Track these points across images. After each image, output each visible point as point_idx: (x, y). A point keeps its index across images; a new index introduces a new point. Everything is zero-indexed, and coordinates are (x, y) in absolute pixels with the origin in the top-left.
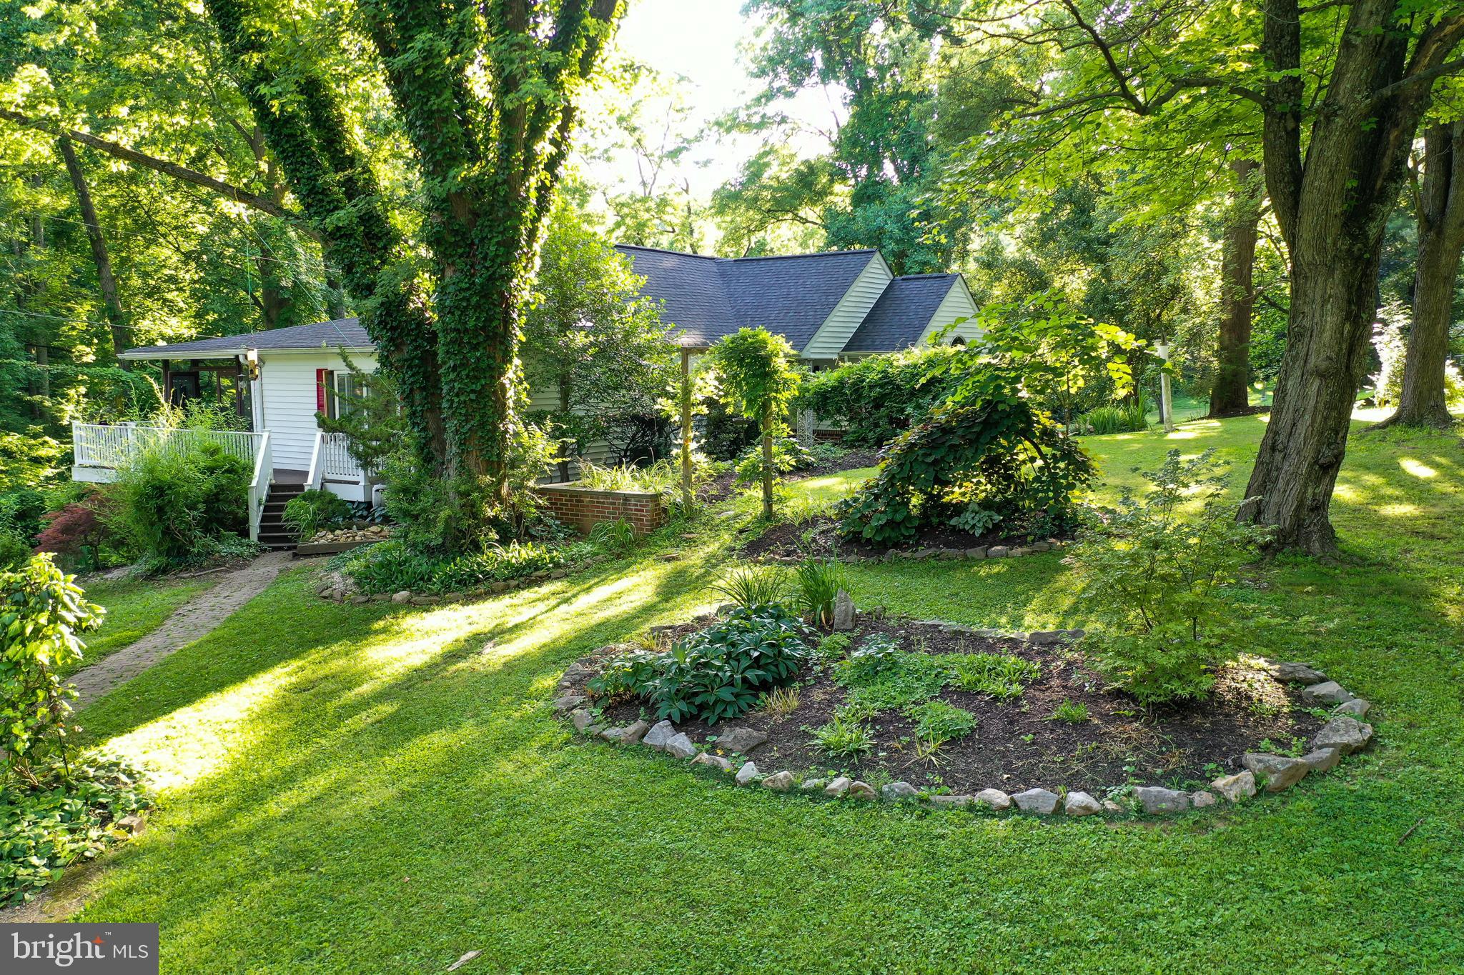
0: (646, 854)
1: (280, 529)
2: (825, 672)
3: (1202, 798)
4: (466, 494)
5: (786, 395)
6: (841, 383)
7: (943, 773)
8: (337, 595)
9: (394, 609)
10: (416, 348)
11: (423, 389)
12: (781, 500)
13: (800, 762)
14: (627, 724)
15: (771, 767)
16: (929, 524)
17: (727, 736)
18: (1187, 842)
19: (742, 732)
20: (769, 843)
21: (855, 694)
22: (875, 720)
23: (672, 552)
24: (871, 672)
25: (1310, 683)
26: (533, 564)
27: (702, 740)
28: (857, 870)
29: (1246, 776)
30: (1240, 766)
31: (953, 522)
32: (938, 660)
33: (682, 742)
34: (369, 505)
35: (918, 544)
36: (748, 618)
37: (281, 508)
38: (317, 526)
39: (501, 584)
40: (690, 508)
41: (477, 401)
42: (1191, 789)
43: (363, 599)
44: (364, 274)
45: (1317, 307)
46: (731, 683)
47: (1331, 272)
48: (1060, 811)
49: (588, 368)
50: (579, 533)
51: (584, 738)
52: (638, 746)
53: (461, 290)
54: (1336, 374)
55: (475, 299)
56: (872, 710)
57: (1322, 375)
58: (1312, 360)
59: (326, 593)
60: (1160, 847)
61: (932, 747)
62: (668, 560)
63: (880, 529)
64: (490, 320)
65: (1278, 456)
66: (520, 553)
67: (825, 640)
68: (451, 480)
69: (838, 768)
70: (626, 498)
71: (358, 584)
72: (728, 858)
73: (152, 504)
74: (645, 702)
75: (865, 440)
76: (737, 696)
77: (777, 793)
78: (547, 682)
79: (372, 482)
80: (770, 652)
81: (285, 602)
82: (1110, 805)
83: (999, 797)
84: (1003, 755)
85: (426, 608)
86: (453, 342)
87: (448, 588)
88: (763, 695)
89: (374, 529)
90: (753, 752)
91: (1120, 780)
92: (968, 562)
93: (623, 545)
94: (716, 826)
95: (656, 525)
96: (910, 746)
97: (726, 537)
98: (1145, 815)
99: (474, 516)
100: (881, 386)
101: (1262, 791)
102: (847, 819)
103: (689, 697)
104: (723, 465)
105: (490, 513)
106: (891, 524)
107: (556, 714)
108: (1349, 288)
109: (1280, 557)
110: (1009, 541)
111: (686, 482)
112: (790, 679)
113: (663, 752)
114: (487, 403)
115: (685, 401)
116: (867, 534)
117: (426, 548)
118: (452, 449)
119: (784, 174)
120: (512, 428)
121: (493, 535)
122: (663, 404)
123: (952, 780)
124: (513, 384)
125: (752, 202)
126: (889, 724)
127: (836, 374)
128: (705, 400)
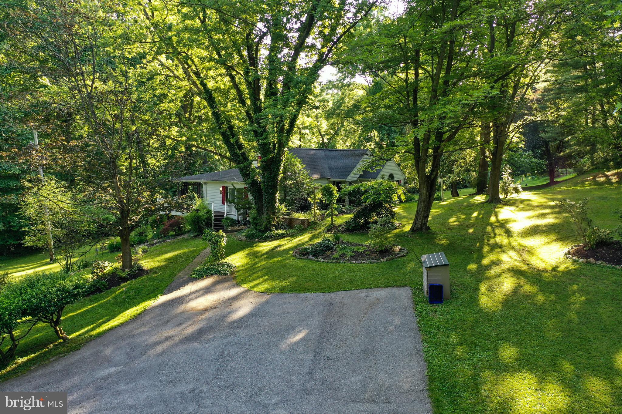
1: (219, 226)
2: (335, 249)
4: (269, 219)
5: (336, 198)
6: (354, 189)
8: (243, 240)
9: (256, 242)
10: (256, 187)
11: (257, 196)
12: (335, 221)
13: (329, 259)
14: (305, 256)
15: (325, 260)
17: (320, 256)
19: (322, 256)
21: (339, 251)
22: (341, 255)
23: (311, 232)
24: (342, 249)
25: (403, 250)
26: (283, 234)
27: (316, 257)
30: (385, 258)
32: (353, 248)
33: (313, 258)
34: (238, 220)
36: (324, 241)
37: (221, 221)
38: (229, 225)
39: (277, 237)
40: (315, 222)
41: (271, 200)
42: (378, 260)
43: (248, 240)
44: (245, 172)
45: (422, 189)
46: (321, 250)
48: (361, 263)
49: (291, 188)
50: (291, 227)
51: (298, 258)
52: (307, 258)
53: (268, 178)
55: (271, 180)
56: (341, 253)
59: (240, 239)
60: (371, 265)
61: (348, 257)
63: (352, 227)
64: (274, 183)
65: (418, 215)
66: (280, 232)
67: (337, 245)
68: (265, 216)
69: (334, 259)
70: (302, 220)
71: (247, 238)
73: (196, 221)
74: (307, 253)
76: (322, 252)
77: (326, 262)
78: (291, 252)
79: (239, 215)
80: (327, 246)
82: (367, 262)
83: (354, 262)
84: (357, 258)
85: (262, 242)
88: (325, 252)
89: (242, 226)
90: (323, 258)
91: (370, 260)
93: (301, 230)
94: (318, 265)
95: (308, 226)
96: (345, 257)
97: (323, 228)
98: (371, 263)
99: (270, 224)
101: (387, 261)
102: (334, 264)
103: (314, 252)
104: (323, 211)
105: (273, 223)
107: (294, 256)
109: (418, 232)
111: (314, 217)
112: (330, 250)
113: (310, 259)
114: (273, 200)
115: (314, 199)
116: (350, 228)
117: (260, 231)
118: (265, 209)
119: (349, 105)
120: (278, 204)
121: (274, 228)
122: (310, 199)
123: (349, 260)
124: (278, 196)
125: (338, 115)
126: (343, 255)
127: (353, 187)
128: (319, 199)
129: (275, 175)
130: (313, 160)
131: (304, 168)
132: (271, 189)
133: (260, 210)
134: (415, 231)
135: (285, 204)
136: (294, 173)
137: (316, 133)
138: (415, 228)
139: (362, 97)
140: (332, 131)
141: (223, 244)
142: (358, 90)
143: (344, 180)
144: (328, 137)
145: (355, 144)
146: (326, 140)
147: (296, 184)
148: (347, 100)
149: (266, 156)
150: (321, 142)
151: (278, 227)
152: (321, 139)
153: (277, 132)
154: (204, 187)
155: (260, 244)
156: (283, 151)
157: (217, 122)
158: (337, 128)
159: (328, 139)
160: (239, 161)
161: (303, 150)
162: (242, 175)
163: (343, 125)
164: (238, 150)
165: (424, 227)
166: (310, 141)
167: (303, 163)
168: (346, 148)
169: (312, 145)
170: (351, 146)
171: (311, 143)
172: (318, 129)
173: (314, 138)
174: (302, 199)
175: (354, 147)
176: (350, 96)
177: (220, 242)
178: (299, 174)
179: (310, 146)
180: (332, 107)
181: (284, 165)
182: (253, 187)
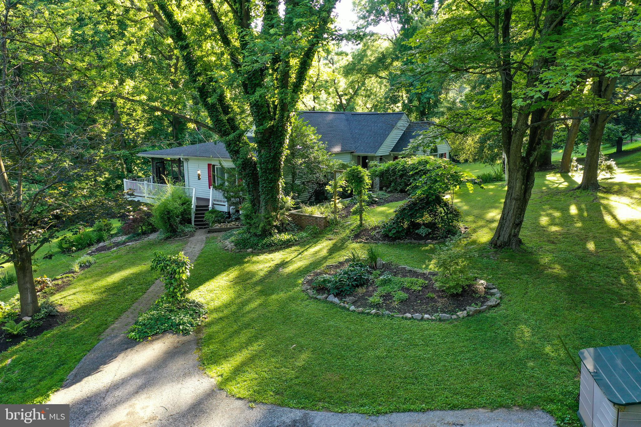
0: (329, 326)
1: (202, 221)
2: (373, 282)
3: (454, 317)
4: (268, 218)
5: (367, 187)
6: (388, 168)
7: (398, 309)
8: (230, 249)
9: (249, 254)
10: (250, 170)
11: (252, 183)
12: (365, 220)
13: (365, 305)
14: (322, 295)
15: (358, 307)
16: (409, 231)
17: (348, 299)
18: (447, 326)
19: (351, 298)
20: (356, 324)
21: (379, 289)
22: (384, 296)
23: (330, 236)
24: (385, 282)
25: (491, 289)
26: (288, 241)
27: (341, 300)
28: (375, 331)
29: (465, 312)
30: (465, 309)
31: (416, 232)
32: (402, 280)
33: (336, 300)
34: (229, 213)
35: (406, 238)
36: (353, 267)
38: (214, 222)
39: (279, 247)
40: (336, 221)
41: (271, 190)
42: (452, 315)
43: (238, 251)
44: (234, 147)
45: (514, 181)
46: (349, 285)
47: (518, 171)
48: (422, 319)
49: (302, 169)
50: (301, 228)
51: (311, 298)
52: (325, 301)
53: (267, 157)
54: (520, 199)
55: (271, 160)
56: (383, 293)
57: (516, 200)
58: (513, 195)
59: (226, 248)
60: (440, 327)
61: (396, 303)
62: (330, 240)
63: (394, 234)
64: (275, 165)
65: (505, 221)
66: (285, 237)
67: (374, 272)
68: (262, 213)
69: (373, 308)
70: (316, 218)
71: (236, 245)
72: (347, 328)
73: (166, 217)
74: (327, 289)
75: (396, 190)
76: (350, 288)
77: (359, 313)
78: (301, 281)
79: (230, 205)
80: (358, 277)
81: (214, 252)
82: (433, 318)
83: (409, 315)
84: (413, 305)
85: (258, 255)
86: (264, 172)
87: (263, 248)
88: (357, 288)
89: (233, 223)
90: (354, 303)
91: (437, 312)
92: (420, 245)
93: (315, 234)
94: (345, 320)
95: (326, 227)
96: (391, 303)
97: (348, 231)
98: (440, 320)
99: (270, 225)
100: (402, 171)
101: (468, 315)
102: (375, 320)
103: (338, 289)
105: (275, 224)
106: (397, 232)
107: (303, 291)
108: (523, 176)
109: (503, 249)
110: (433, 239)
111: (334, 213)
112: (364, 284)
113: (332, 302)
114: (274, 190)
115: (335, 187)
116: (390, 235)
117: (255, 235)
118: (263, 204)
119: (373, 59)
120: (281, 196)
121: (276, 231)
122: (328, 188)
123: (400, 311)
124: (281, 183)
125: (359, 71)
126: (387, 297)
127: (387, 165)
128: (341, 187)
129: (276, 153)
130: (330, 127)
131: (319, 140)
132: (270, 174)
133: (255, 203)
134: (500, 246)
135: (292, 194)
136: (306, 147)
137: (333, 93)
138: (499, 243)
139: (387, 49)
140: (351, 91)
141: (184, 277)
142: (383, 40)
143: (372, 154)
144: (346, 97)
145: (377, 106)
146: (344, 102)
147: (308, 164)
148: (369, 53)
149: (262, 125)
150: (338, 103)
151: (282, 229)
152: (339, 100)
153: (278, 87)
154: (185, 164)
155: (255, 258)
156: (288, 117)
157: (191, 73)
158: (357, 87)
159: (346, 100)
160: (225, 131)
161: (318, 115)
162: (229, 153)
163: (363, 84)
164: (222, 115)
165: (514, 241)
166: (325, 102)
167: (318, 132)
168: (366, 111)
169: (328, 106)
170: (372, 108)
171: (327, 104)
172: (335, 88)
173: (330, 98)
174: (317, 183)
175: (375, 109)
176: (374, 48)
177: (179, 273)
178: (313, 148)
179: (325, 108)
180: (352, 61)
181: (291, 135)
182: (245, 170)
